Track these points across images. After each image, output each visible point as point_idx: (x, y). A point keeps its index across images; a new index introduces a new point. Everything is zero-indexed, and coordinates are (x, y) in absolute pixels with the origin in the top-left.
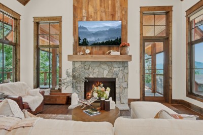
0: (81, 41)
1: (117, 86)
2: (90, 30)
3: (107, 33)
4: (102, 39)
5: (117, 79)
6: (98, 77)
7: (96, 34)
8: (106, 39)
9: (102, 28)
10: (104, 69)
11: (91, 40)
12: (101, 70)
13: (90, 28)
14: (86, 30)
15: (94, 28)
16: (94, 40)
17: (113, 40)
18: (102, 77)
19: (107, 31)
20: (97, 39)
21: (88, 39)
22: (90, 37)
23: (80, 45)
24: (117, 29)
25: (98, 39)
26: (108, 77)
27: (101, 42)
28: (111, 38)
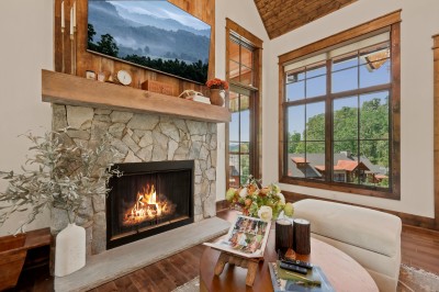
0: (96, 39)
1: (197, 179)
2: (123, 16)
3: (172, 39)
4: (157, 52)
5: (197, 162)
6: (154, 160)
7: (142, 33)
8: (168, 55)
9: (159, 20)
10: (169, 138)
11: (125, 43)
12: (162, 141)
13: (126, 11)
14: (111, 13)
15: (137, 15)
16: (135, 48)
17: (188, 63)
18: (164, 159)
19: (171, 33)
20: (143, 47)
21: (118, 40)
22: (124, 37)
23: (91, 47)
24: (200, 37)
25: (147, 49)
26: (178, 159)
27: (153, 58)
28: (183, 56)
